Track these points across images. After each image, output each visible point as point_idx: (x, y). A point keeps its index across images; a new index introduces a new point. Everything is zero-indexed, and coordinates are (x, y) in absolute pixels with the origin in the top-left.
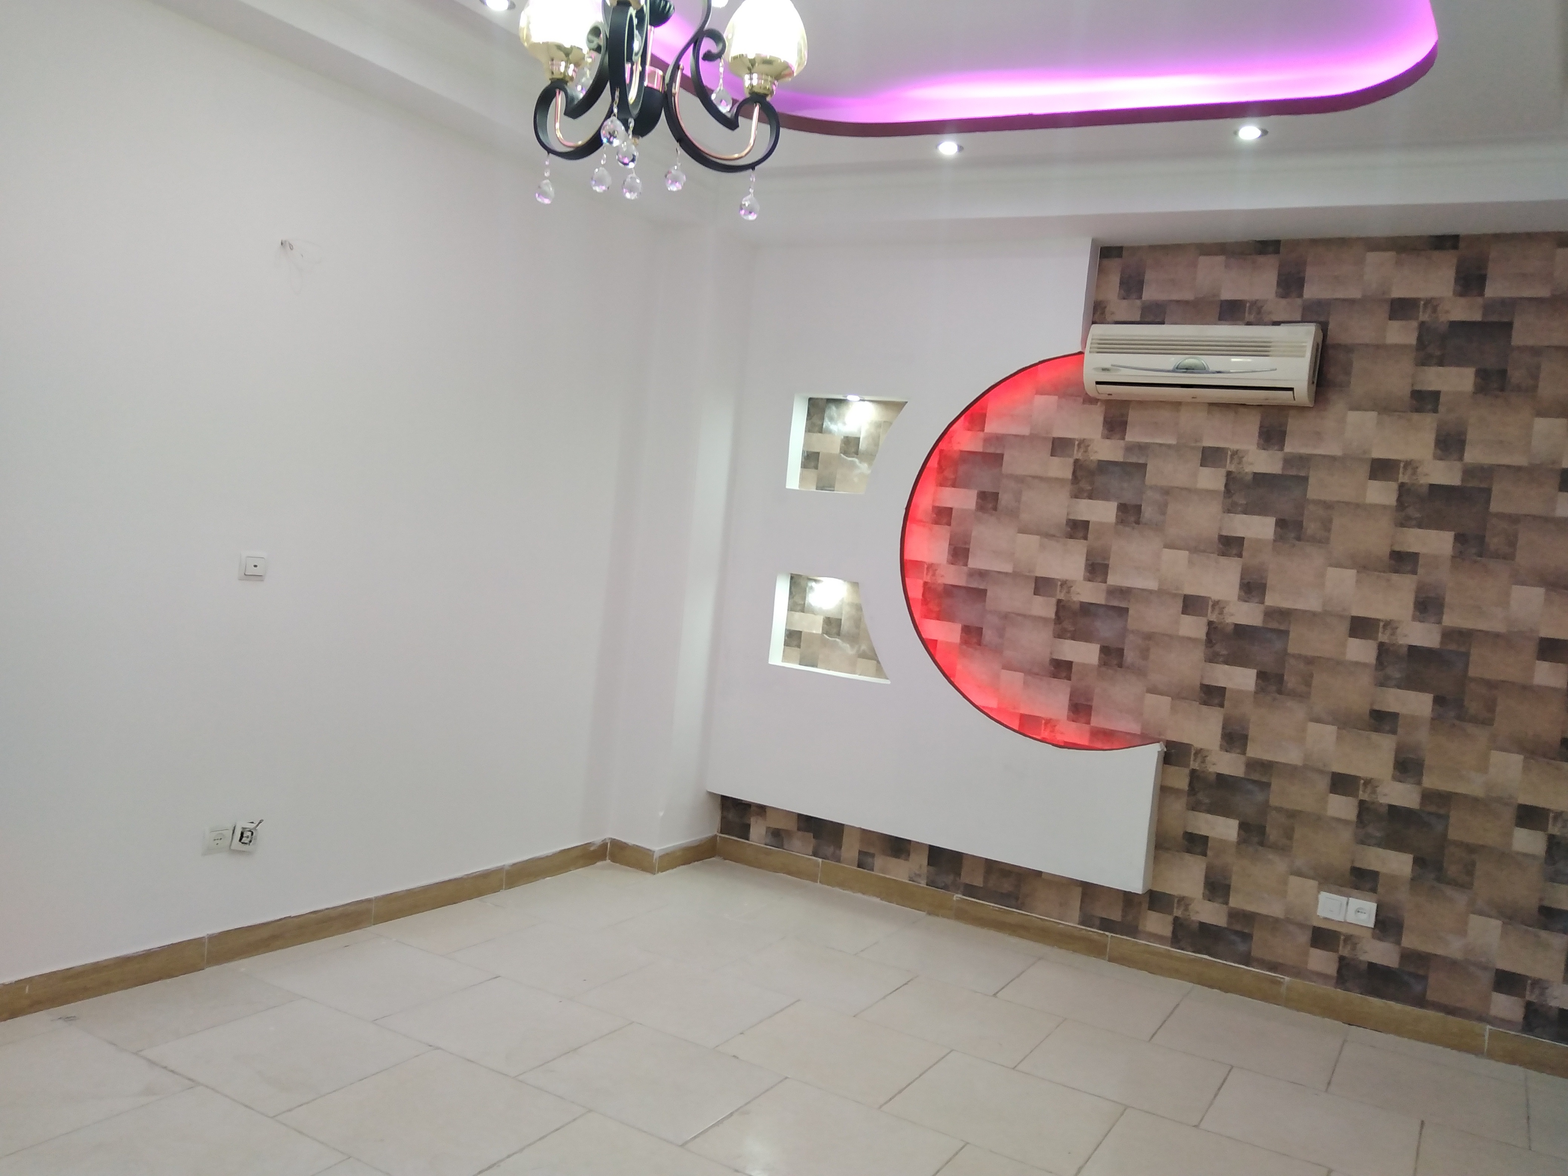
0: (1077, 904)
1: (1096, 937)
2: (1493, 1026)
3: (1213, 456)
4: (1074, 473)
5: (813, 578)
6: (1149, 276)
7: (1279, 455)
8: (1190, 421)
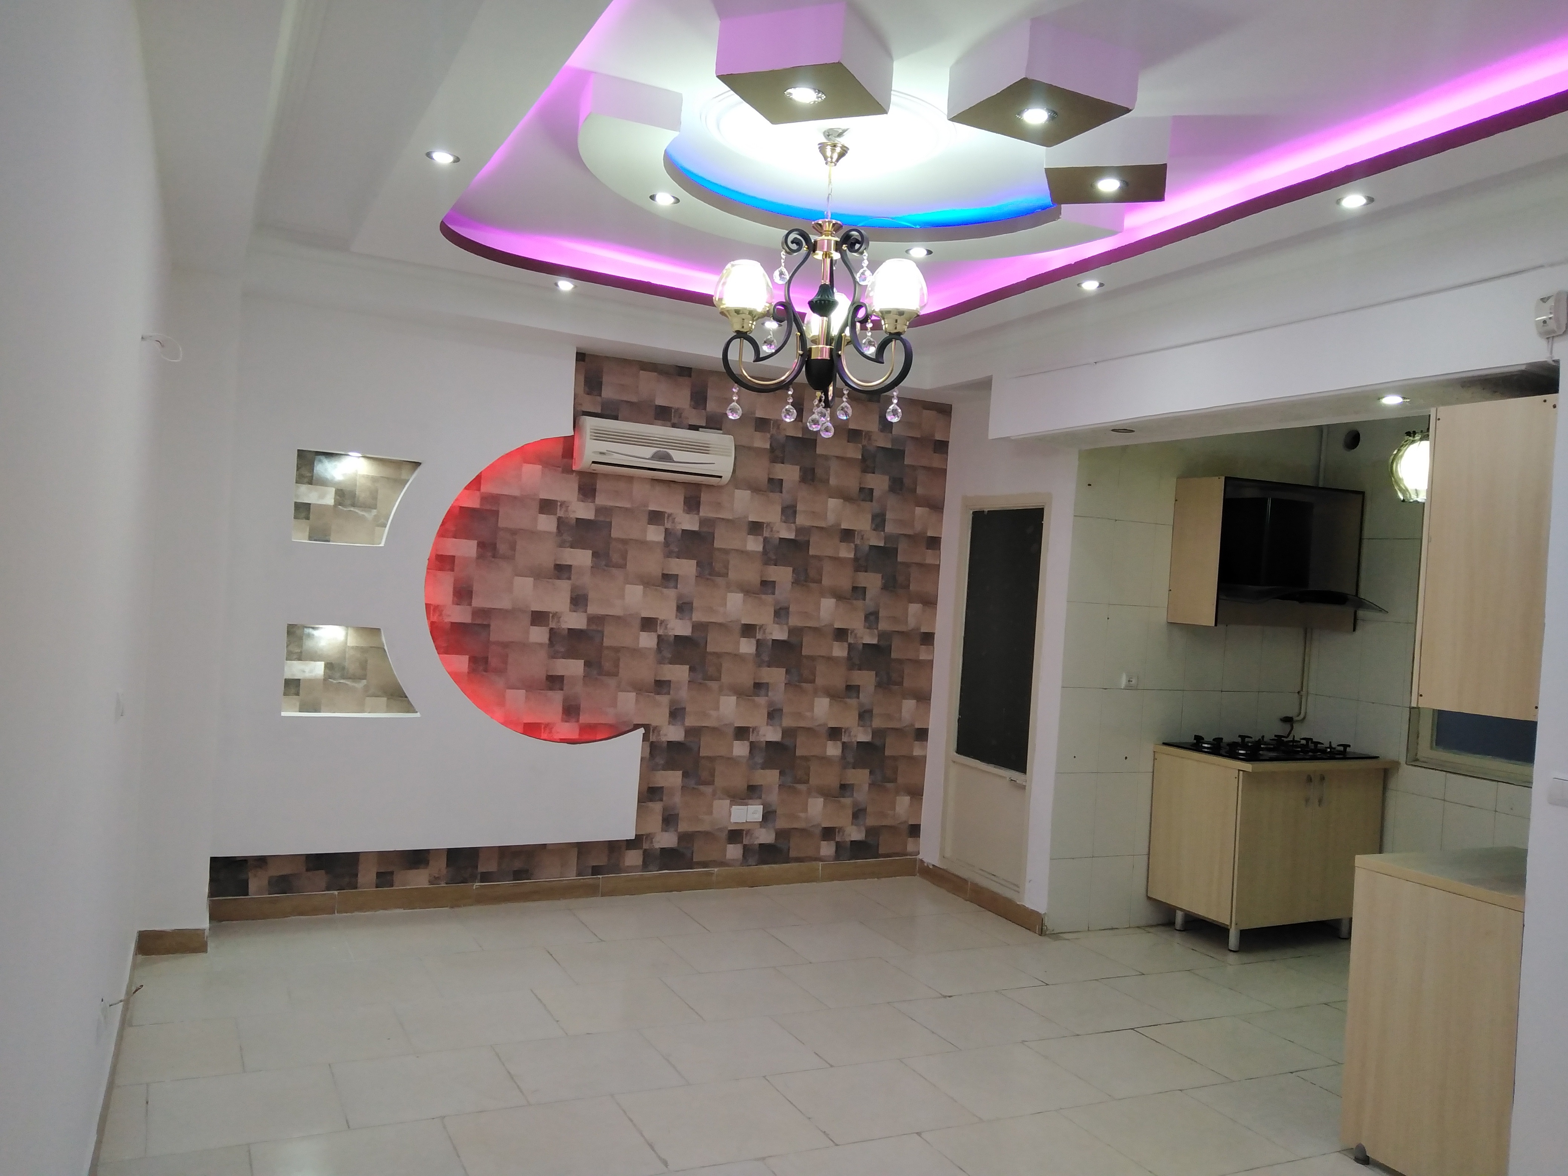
0: (574, 861)
1: (591, 881)
2: (822, 862)
3: (656, 517)
4: (558, 527)
5: (311, 626)
6: (605, 379)
7: (696, 518)
8: (639, 491)
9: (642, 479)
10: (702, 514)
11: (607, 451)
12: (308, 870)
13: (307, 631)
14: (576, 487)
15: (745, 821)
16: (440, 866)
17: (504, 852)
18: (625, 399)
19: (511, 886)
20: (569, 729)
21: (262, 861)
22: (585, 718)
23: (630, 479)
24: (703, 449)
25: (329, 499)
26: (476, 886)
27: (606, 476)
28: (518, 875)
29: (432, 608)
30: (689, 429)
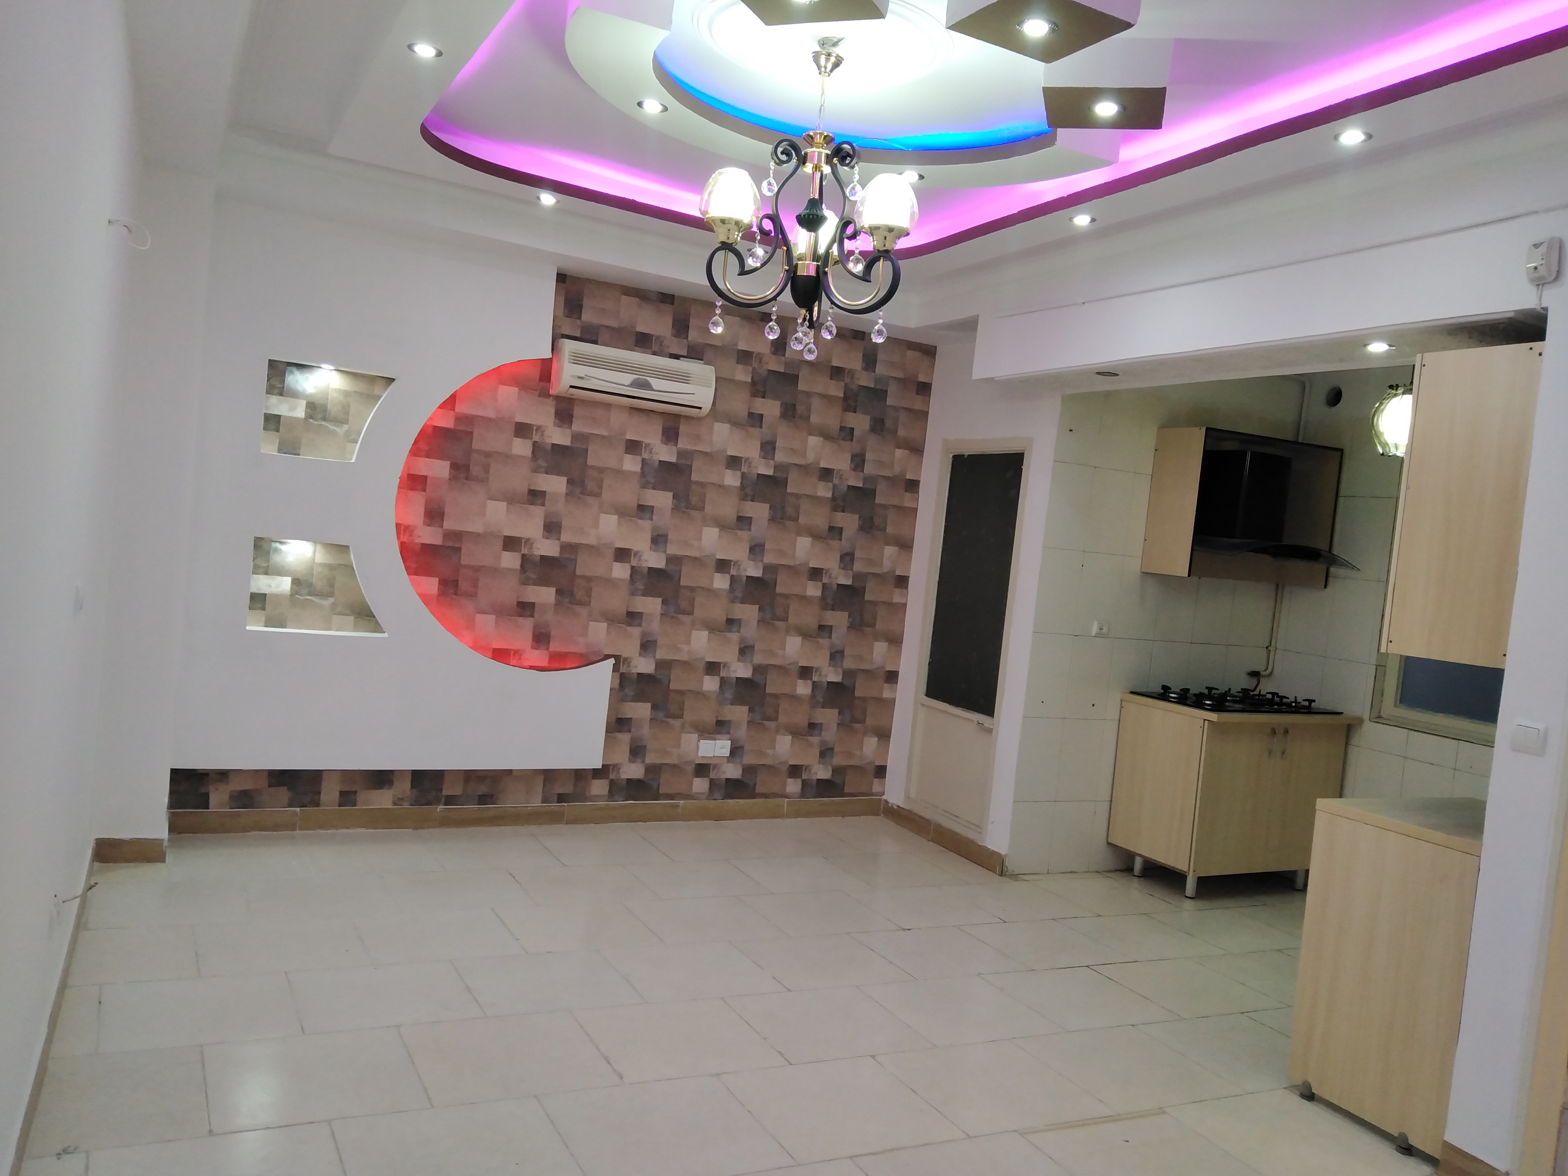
0: (540, 788)
1: (556, 809)
2: (788, 798)
3: (633, 447)
4: (533, 452)
5: (278, 540)
6: (586, 302)
7: (674, 449)
8: (618, 419)
9: (621, 407)
10: (679, 445)
11: (585, 375)
12: (270, 786)
13: (274, 545)
14: (552, 411)
15: (712, 756)
16: (404, 787)
17: (470, 776)
18: (606, 323)
19: (475, 810)
20: (539, 656)
21: (223, 775)
22: (554, 646)
23: (608, 406)
24: (684, 378)
25: (300, 412)
26: (440, 808)
27: (584, 402)
28: (483, 799)
29: (402, 528)
30: (670, 358)
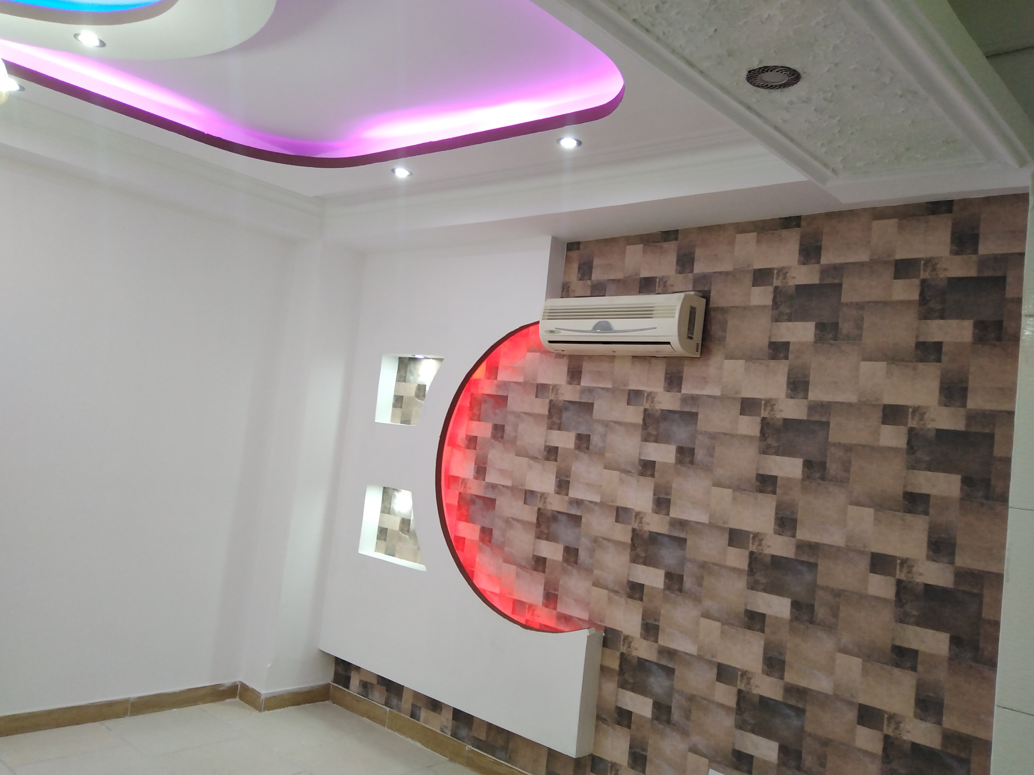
0: (544, 763)
3: (635, 397)
4: (549, 410)
6: (598, 262)
8: (620, 370)
10: (684, 391)
11: (556, 328)
12: (378, 683)
14: (565, 369)
16: (448, 718)
17: (490, 728)
18: (612, 277)
22: (561, 607)
24: (645, 313)
25: (412, 393)
27: (591, 357)
